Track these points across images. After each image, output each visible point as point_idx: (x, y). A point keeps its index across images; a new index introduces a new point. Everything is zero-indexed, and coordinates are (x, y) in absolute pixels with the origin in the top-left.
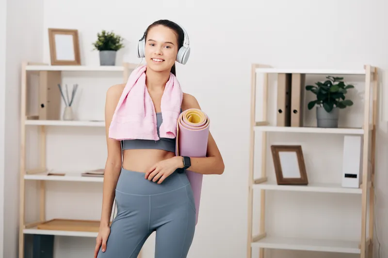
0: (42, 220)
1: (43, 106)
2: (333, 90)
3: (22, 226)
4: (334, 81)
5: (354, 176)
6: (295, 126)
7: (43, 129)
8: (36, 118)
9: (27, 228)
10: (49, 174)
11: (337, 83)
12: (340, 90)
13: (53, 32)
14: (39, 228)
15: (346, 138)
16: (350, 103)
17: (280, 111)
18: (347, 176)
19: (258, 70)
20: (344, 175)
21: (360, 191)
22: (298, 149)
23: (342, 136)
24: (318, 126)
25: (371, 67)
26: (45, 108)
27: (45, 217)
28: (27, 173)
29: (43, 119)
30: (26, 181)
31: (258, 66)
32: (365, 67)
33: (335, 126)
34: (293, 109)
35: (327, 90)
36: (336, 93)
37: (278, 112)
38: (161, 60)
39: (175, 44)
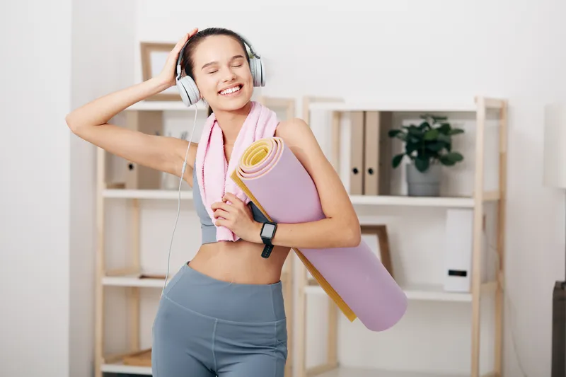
0: (134, 349)
1: (131, 167)
2: (429, 137)
3: (100, 359)
4: (434, 123)
5: (463, 274)
6: (371, 194)
7: (135, 203)
8: (121, 186)
9: (107, 362)
10: (143, 277)
11: (437, 125)
12: (441, 136)
13: (147, 48)
14: (126, 364)
15: (450, 212)
16: (459, 158)
17: (355, 171)
18: (452, 273)
19: (312, 107)
20: (447, 273)
21: (468, 298)
22: (381, 231)
23: (442, 211)
24: (410, 195)
25: (487, 100)
26: (135, 171)
27: (139, 344)
28: (107, 275)
29: (131, 188)
30: (107, 289)
31: (313, 100)
32: (476, 100)
33: (436, 194)
34: (367, 167)
35: (420, 137)
36: (435, 142)
37: (352, 173)
38: (238, 88)
39: (244, 56)
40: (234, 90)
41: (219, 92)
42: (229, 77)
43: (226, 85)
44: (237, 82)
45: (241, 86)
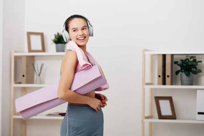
1: (23, 76)
2: (190, 64)
4: (190, 59)
6: (168, 85)
7: (24, 89)
8: (20, 83)
11: (192, 60)
12: (194, 63)
13: (29, 34)
15: (198, 91)
16: (200, 71)
17: (159, 76)
18: (199, 113)
19: (146, 53)
20: (197, 113)
22: (170, 99)
23: (196, 90)
24: (182, 85)
28: (15, 115)
30: (14, 119)
31: (146, 50)
33: (192, 84)
34: (167, 75)
35: (187, 64)
36: (192, 65)
39: (87, 26)
40: (83, 38)
41: (77, 39)
42: (81, 34)
43: (80, 37)
44: (84, 36)
45: (85, 37)
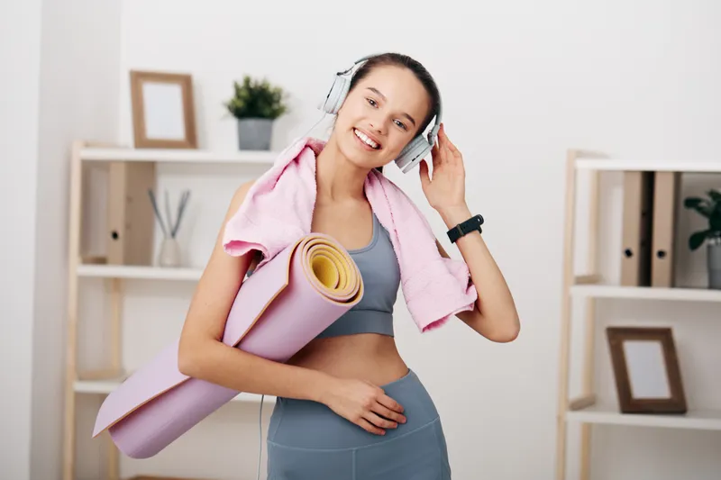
1: (115, 235)
6: (660, 285)
7: (116, 284)
8: (101, 261)
13: (139, 78)
17: (628, 253)
19: (581, 164)
22: (664, 336)
24: (711, 287)
26: (120, 241)
27: (118, 471)
28: (81, 378)
29: (116, 263)
30: (79, 396)
31: (580, 154)
34: (656, 249)
37: (624, 256)
38: (374, 145)
40: (369, 142)
41: (353, 129)
